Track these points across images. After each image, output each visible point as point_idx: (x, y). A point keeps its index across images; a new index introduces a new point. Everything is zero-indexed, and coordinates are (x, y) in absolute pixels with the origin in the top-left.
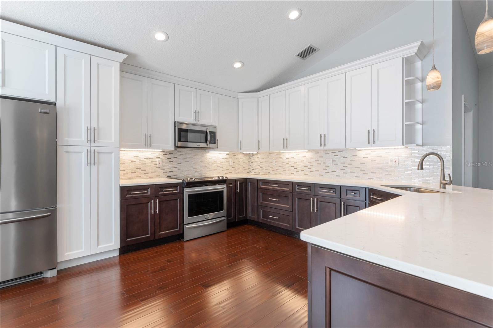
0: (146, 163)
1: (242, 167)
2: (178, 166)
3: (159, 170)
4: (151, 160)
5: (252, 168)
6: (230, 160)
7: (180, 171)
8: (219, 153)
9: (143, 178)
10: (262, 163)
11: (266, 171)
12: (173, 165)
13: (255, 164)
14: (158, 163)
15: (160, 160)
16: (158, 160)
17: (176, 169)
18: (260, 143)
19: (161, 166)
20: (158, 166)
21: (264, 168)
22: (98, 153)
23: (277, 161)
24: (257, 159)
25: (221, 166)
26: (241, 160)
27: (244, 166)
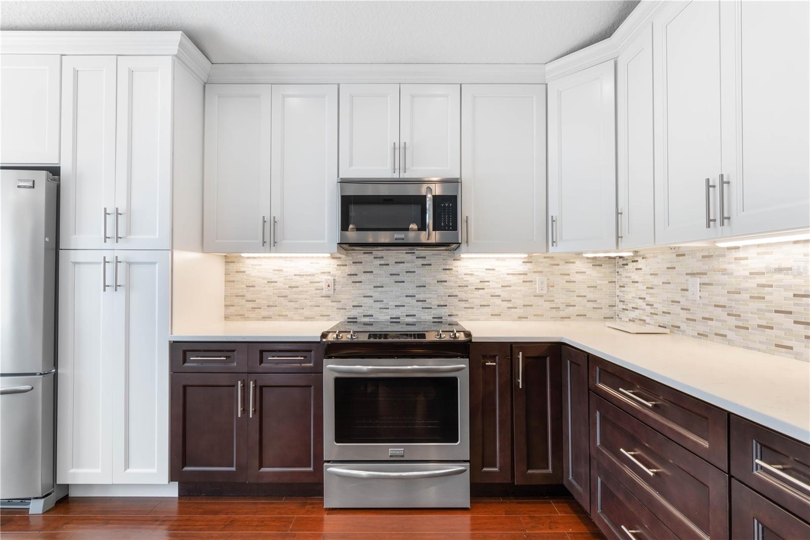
0: (298, 284)
1: (585, 300)
2: (376, 294)
3: (328, 302)
4: (309, 278)
5: (621, 306)
6: (537, 278)
7: (379, 305)
8: (498, 259)
9: (292, 319)
10: (651, 291)
11: (665, 320)
12: (360, 292)
13: (631, 293)
14: (324, 285)
15: (330, 277)
16: (326, 277)
17: (370, 301)
18: (623, 219)
19: (332, 292)
20: (324, 293)
21: (660, 308)
22: (129, 264)
23: (704, 284)
24: (635, 276)
25: (504, 294)
26: (579, 277)
27: (590, 296)
